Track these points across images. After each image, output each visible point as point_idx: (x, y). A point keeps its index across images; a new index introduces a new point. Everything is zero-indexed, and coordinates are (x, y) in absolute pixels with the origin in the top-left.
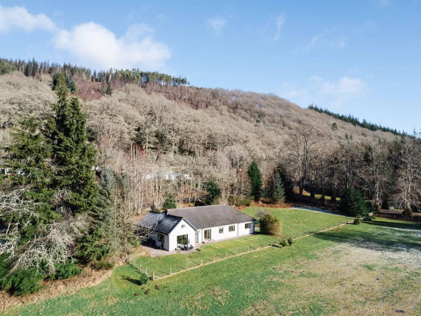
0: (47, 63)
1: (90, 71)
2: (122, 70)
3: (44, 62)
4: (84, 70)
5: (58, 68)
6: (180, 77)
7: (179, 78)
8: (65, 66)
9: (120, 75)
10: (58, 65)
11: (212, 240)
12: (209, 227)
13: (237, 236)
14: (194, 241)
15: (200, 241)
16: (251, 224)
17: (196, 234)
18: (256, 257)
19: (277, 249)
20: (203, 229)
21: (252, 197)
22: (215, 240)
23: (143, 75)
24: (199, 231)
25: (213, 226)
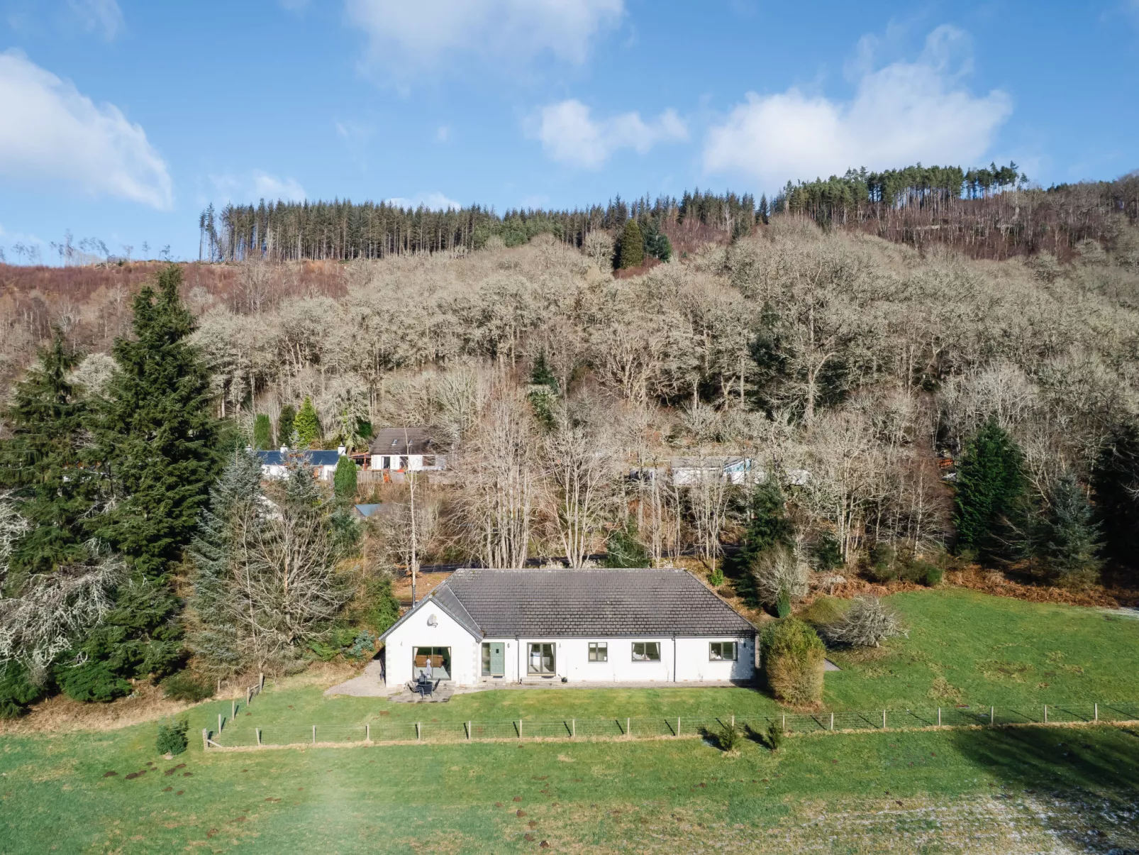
0: (645, 201)
1: (752, 200)
2: (819, 180)
3: (639, 201)
4: (731, 200)
5: (671, 208)
6: (993, 164)
7: (989, 169)
8: (687, 199)
9: (804, 196)
10: (671, 200)
11: (556, 679)
12: (541, 636)
13: (671, 679)
14: (475, 671)
15: (510, 676)
16: (740, 647)
17: (497, 651)
18: (566, 759)
19: (697, 753)
20: (517, 637)
21: (967, 553)
22: (569, 679)
23: (875, 182)
24: (506, 641)
25: (560, 634)
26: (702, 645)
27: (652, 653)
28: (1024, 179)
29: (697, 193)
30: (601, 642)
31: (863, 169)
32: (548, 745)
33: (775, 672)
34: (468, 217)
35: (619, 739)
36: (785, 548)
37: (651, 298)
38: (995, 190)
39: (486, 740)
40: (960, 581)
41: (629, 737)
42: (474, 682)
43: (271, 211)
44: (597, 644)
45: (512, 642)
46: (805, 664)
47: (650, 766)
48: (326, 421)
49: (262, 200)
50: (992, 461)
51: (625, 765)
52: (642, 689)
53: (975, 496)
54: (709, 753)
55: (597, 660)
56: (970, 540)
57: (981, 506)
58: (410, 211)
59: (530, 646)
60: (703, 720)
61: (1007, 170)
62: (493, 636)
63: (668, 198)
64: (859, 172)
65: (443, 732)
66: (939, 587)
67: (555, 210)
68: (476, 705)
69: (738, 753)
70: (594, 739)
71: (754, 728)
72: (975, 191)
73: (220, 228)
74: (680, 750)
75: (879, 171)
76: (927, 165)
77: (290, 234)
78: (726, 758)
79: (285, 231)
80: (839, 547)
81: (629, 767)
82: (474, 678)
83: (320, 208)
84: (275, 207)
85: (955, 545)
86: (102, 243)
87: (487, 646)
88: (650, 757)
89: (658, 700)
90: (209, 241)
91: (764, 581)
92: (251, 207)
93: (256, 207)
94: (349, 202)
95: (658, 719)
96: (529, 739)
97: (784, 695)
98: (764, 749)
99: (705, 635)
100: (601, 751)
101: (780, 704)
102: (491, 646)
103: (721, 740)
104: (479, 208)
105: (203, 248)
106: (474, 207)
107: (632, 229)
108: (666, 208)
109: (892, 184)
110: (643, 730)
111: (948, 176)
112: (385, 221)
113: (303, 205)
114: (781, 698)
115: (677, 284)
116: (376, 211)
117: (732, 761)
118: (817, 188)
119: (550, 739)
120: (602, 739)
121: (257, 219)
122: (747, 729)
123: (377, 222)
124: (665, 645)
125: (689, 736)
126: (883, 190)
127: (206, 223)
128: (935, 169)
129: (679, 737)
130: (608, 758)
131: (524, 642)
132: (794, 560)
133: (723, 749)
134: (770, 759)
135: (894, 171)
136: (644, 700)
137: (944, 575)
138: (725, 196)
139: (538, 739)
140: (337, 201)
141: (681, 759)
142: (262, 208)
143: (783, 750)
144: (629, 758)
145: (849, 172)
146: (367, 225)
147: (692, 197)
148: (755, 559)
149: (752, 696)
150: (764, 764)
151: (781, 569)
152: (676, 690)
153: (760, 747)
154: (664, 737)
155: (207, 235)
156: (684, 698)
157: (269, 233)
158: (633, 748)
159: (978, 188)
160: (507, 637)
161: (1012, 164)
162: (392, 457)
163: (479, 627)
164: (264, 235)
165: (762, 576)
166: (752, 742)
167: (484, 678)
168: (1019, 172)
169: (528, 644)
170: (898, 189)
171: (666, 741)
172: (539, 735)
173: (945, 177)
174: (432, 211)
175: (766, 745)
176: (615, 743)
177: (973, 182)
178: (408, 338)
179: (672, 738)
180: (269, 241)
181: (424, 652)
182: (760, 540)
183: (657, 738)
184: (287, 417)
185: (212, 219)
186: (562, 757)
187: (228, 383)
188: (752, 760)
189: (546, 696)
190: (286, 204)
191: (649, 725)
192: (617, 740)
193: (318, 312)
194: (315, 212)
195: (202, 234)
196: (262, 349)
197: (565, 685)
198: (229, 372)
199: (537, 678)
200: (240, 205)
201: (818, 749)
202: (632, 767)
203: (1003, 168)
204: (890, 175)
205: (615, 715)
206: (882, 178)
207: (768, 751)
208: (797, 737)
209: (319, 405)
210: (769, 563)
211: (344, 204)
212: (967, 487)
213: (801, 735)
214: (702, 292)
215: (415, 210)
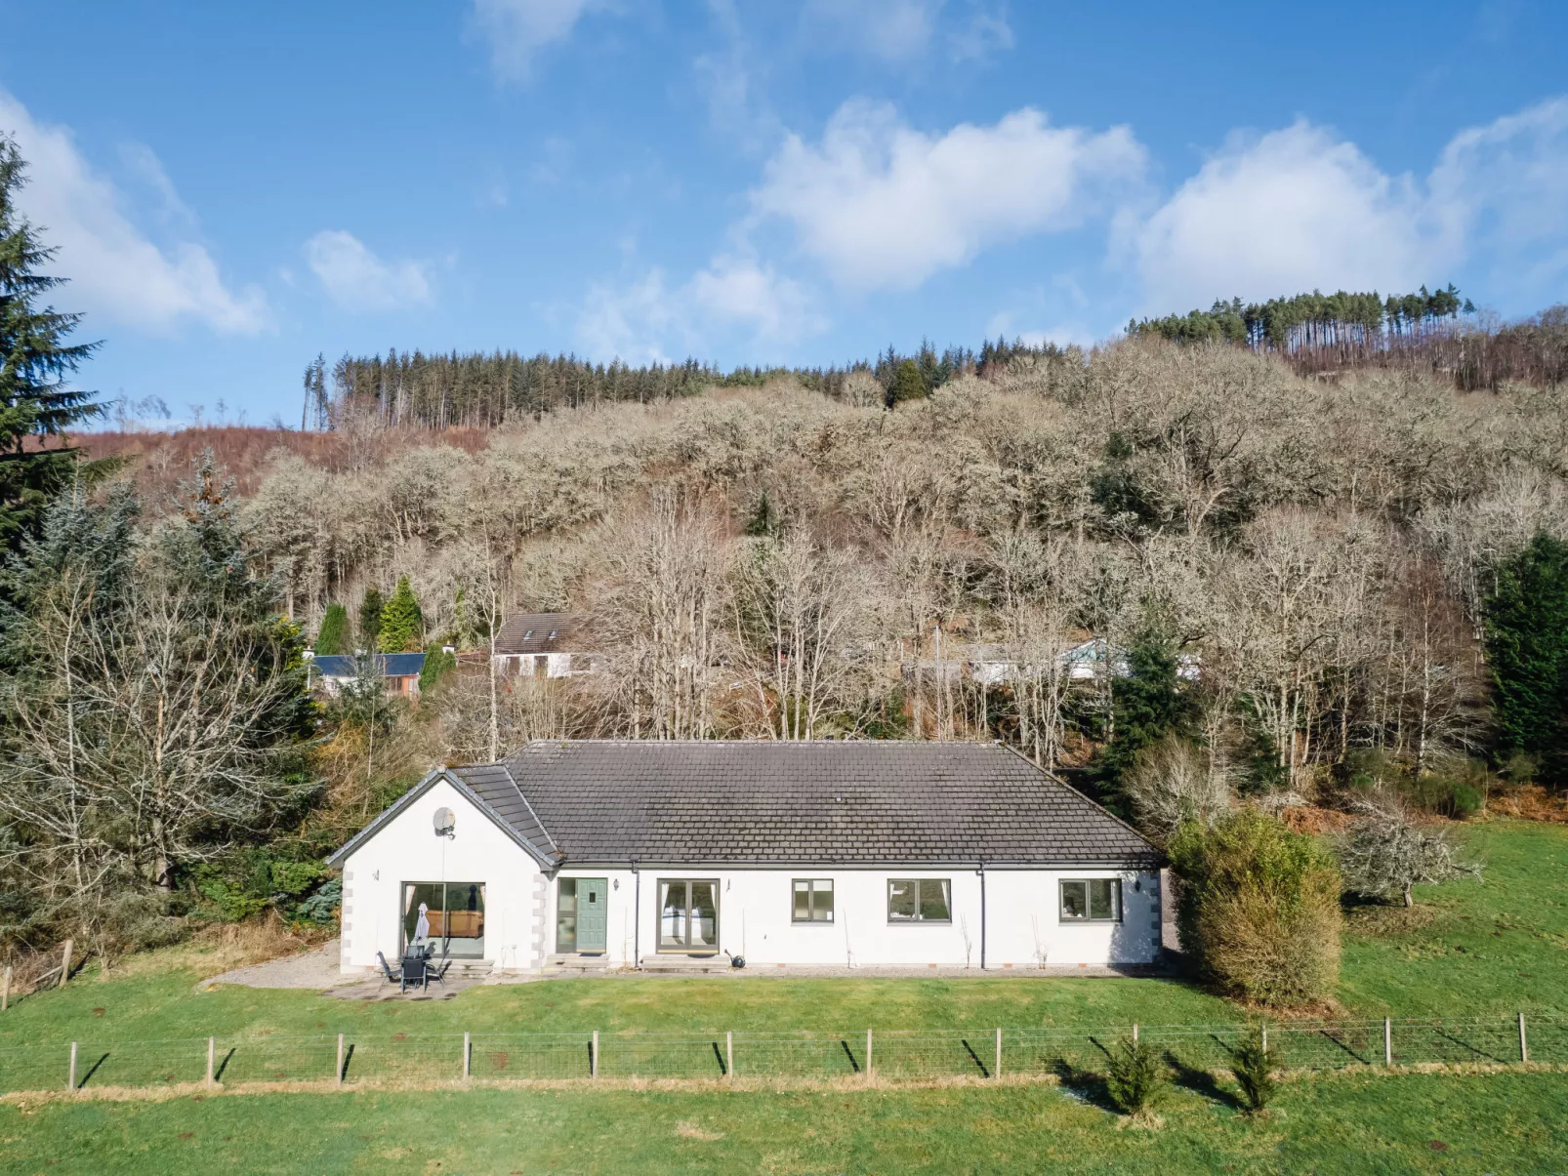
2: (1174, 316)
6: (1424, 287)
7: (1419, 294)
11: (721, 961)
12: (686, 863)
13: (976, 961)
14: (536, 938)
15: (618, 952)
16: (1128, 891)
17: (592, 897)
18: (698, 1134)
19: (1049, 1119)
20: (634, 865)
21: (1521, 763)
22: (748, 961)
23: (1254, 316)
24: (611, 875)
25: (731, 859)
26: (1042, 887)
27: (933, 907)
28: (1469, 307)
29: (1002, 342)
30: (820, 879)
31: (1237, 300)
32: (660, 1097)
33: (1224, 928)
34: (681, 376)
35: (844, 1084)
36: (1187, 742)
37: (936, 429)
38: (1428, 323)
39: (507, 1084)
40: (1516, 810)
41: (871, 1079)
42: (534, 963)
43: (405, 366)
44: (810, 882)
45: (625, 877)
46: (1296, 907)
47: (922, 1152)
48: (431, 611)
49: (393, 350)
50: (1552, 599)
51: (856, 1150)
52: (909, 979)
53: (1526, 661)
54: (1080, 1122)
55: (810, 920)
56: (1520, 741)
57: (1538, 677)
58: (600, 369)
59: (665, 888)
60: (1058, 1039)
61: (1445, 295)
62: (582, 863)
63: (961, 350)
64: (1231, 304)
65: (410, 1063)
66: (1478, 820)
67: (803, 368)
68: (512, 1005)
69: (1159, 1121)
70: (781, 1084)
71: (1187, 1060)
72: (1399, 325)
73: (333, 389)
74: (1002, 1113)
75: (1261, 301)
76: (1328, 291)
77: (429, 396)
78: (1127, 1133)
79: (423, 392)
80: (1279, 754)
81: (863, 1157)
82: (535, 955)
83: (474, 363)
84: (411, 360)
85: (1493, 748)
86: (161, 402)
87: (569, 887)
88: (924, 1130)
89: (947, 997)
90: (316, 405)
91: (1149, 804)
92: (377, 359)
93: (384, 360)
94: (516, 354)
95: (945, 1036)
96: (616, 1083)
97: (1249, 982)
98: (1225, 1109)
99: (1049, 862)
100: (795, 1114)
101: (1236, 1006)
102: (579, 885)
103: (1113, 1085)
104: (696, 365)
105: (308, 416)
106: (689, 362)
107: (910, 371)
108: (959, 364)
109: (1281, 315)
110: (909, 1067)
111: (1360, 303)
112: (564, 381)
113: (450, 358)
114: (1240, 991)
115: (977, 404)
116: (552, 367)
117: (1145, 1142)
118: (1173, 324)
119: (668, 1084)
120: (801, 1084)
121: (384, 376)
122: (1171, 1060)
123: (553, 380)
124: (963, 885)
125: (1024, 1078)
126: (1267, 324)
127: (313, 382)
128: (1341, 295)
129: (998, 1079)
130: (811, 1132)
131: (649, 878)
132: (1205, 767)
133: (1116, 1108)
134: (1249, 1136)
135: (1282, 300)
136: (913, 998)
137: (1483, 802)
138: (1041, 347)
139: (638, 1083)
140: (498, 353)
141: (1005, 1135)
142: (392, 362)
143: (1278, 1111)
144: (867, 1133)
145: (1217, 305)
146: (538, 385)
147: (995, 348)
148: (1129, 764)
149: (1166, 994)
150: (1238, 1150)
151: (1181, 781)
152: (986, 982)
153: (1213, 1104)
154: (961, 1081)
155: (313, 397)
156: (1007, 995)
157: (400, 393)
158: (881, 1108)
159: (1403, 322)
160: (612, 865)
161: (1451, 287)
162: (522, 657)
163: (553, 845)
164: (394, 398)
165: (1145, 792)
166: (1187, 1091)
167: (561, 957)
168: (1461, 297)
169: (661, 881)
170: (1290, 323)
171: (966, 1089)
172: (642, 1074)
173: (1356, 304)
174: (631, 368)
175: (1230, 1100)
176: (834, 1095)
177: (1396, 313)
178: (563, 489)
179: (981, 1082)
180: (401, 405)
181: (427, 893)
182: (1137, 731)
183: (943, 1082)
184: (372, 609)
185: (321, 375)
186: (688, 1128)
187: (298, 568)
188: (1200, 1137)
189: (684, 989)
190: (427, 357)
191: (923, 1053)
192: (838, 1087)
193: (438, 466)
194: (466, 366)
195: (307, 394)
196: (351, 518)
197: (739, 973)
198: (300, 553)
199: (679, 959)
200: (362, 358)
201: (1371, 1110)
202: (874, 1155)
203: (1439, 293)
204: (1278, 305)
205: (841, 1028)
206: (1264, 310)
207: (1235, 1116)
208: (1301, 1081)
209: (419, 587)
210: (1156, 772)
211: (508, 356)
212: (1508, 645)
213: (1311, 1075)
214: (1014, 417)
215: (607, 367)
